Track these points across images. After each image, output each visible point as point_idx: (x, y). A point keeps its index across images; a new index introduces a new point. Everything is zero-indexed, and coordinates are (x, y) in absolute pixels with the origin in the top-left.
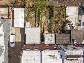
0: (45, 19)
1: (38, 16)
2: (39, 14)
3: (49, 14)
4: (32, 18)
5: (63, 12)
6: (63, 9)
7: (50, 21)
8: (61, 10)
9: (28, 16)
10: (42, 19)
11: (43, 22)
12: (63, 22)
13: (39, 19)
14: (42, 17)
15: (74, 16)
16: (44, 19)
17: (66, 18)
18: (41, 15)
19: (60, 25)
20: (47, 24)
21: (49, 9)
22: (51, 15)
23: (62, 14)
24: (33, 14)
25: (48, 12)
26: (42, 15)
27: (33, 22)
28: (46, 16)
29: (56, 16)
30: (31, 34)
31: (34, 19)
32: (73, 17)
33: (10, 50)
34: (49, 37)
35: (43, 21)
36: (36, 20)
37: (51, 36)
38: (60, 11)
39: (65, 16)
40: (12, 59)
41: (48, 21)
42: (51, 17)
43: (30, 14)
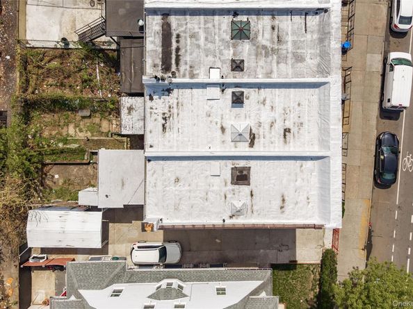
0: (76, 127)
1: (62, 156)
2: (53, 153)
3: (53, 111)
4: (72, 178)
5: (47, 59)
6: (32, 60)
7: (82, 107)
8: (39, 67)
9: (61, 194)
10: (76, 141)
11: (89, 134)
12: (87, 57)
13: (73, 152)
14: (65, 141)
15: (63, 14)
16: (76, 132)
17: (70, 47)
18: (61, 145)
19: (98, 72)
20: (97, 120)
21: (35, 114)
22: (59, 105)
23: (55, 63)
24: (57, 176)
25: (48, 118)
26: (60, 141)
27: (87, 175)
28: (62, 124)
29: (62, 85)
30: (123, 185)
31: (75, 169)
32: (67, 19)
33: (195, 261)
35: (82, 136)
36: (78, 161)
38: (40, 71)
39: (64, 51)
40: (231, 254)
41: (83, 117)
42: (66, 104)
43: (55, 188)
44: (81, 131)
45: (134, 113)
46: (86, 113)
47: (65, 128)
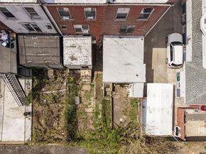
0: (87, 107)
1: (107, 115)
2: (105, 121)
3: (77, 122)
4: (122, 109)
5: (40, 127)
6: (40, 135)
7: (73, 102)
8: (45, 131)
9: (133, 116)
10: (97, 106)
11: (92, 98)
12: (38, 100)
13: (104, 108)
14: (97, 113)
15: (8, 116)
16: (90, 107)
17: (30, 111)
18: (100, 117)
19: (48, 92)
20: (83, 93)
21: (78, 135)
22: (72, 117)
23: (43, 122)
24: (121, 119)
25: (81, 126)
26: (97, 117)
28: (85, 117)
29: (58, 116)
30: (129, 64)
31: (116, 108)
32: (11, 114)
34: (80, 55)
35: (93, 103)
36: (111, 104)
37: (73, 58)
38: (48, 130)
39: (34, 115)
41: (81, 102)
42: (72, 114)
43: (129, 121)
44: (90, 104)
45: (76, 56)
46: (77, 99)
47: (88, 114)
